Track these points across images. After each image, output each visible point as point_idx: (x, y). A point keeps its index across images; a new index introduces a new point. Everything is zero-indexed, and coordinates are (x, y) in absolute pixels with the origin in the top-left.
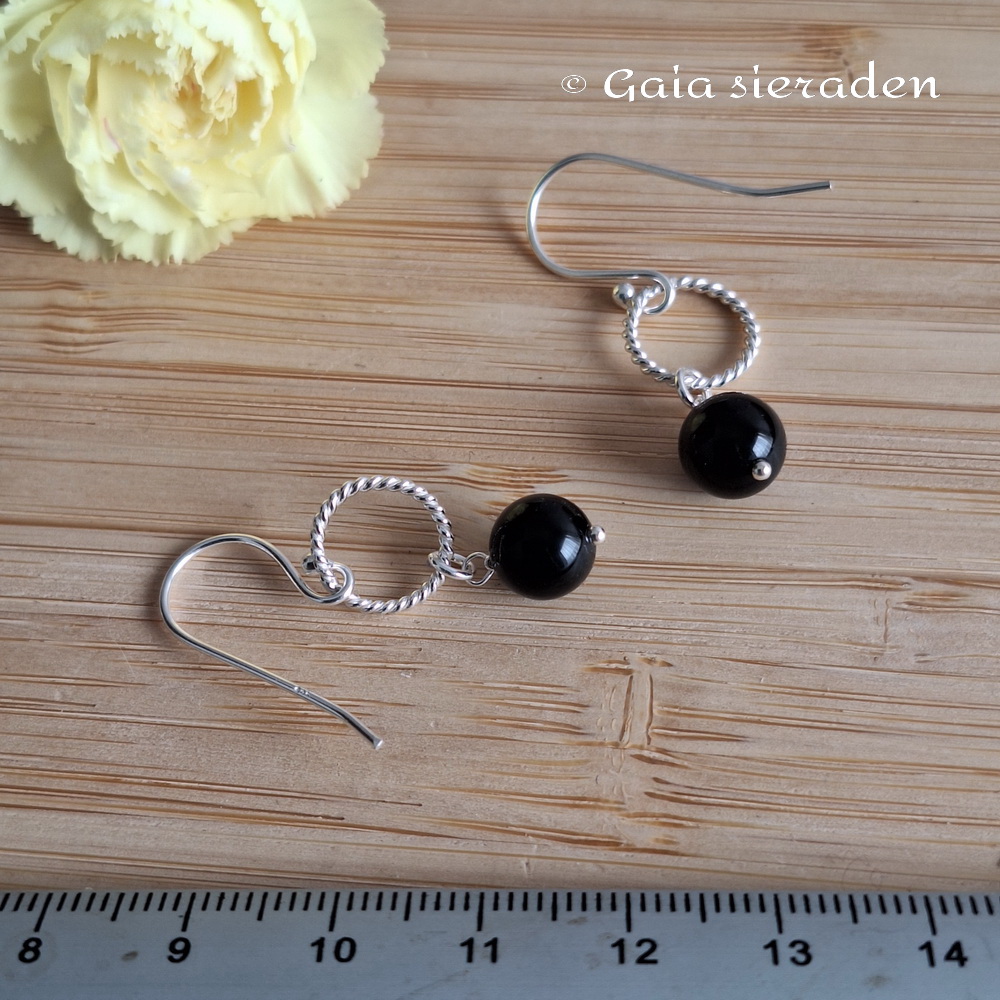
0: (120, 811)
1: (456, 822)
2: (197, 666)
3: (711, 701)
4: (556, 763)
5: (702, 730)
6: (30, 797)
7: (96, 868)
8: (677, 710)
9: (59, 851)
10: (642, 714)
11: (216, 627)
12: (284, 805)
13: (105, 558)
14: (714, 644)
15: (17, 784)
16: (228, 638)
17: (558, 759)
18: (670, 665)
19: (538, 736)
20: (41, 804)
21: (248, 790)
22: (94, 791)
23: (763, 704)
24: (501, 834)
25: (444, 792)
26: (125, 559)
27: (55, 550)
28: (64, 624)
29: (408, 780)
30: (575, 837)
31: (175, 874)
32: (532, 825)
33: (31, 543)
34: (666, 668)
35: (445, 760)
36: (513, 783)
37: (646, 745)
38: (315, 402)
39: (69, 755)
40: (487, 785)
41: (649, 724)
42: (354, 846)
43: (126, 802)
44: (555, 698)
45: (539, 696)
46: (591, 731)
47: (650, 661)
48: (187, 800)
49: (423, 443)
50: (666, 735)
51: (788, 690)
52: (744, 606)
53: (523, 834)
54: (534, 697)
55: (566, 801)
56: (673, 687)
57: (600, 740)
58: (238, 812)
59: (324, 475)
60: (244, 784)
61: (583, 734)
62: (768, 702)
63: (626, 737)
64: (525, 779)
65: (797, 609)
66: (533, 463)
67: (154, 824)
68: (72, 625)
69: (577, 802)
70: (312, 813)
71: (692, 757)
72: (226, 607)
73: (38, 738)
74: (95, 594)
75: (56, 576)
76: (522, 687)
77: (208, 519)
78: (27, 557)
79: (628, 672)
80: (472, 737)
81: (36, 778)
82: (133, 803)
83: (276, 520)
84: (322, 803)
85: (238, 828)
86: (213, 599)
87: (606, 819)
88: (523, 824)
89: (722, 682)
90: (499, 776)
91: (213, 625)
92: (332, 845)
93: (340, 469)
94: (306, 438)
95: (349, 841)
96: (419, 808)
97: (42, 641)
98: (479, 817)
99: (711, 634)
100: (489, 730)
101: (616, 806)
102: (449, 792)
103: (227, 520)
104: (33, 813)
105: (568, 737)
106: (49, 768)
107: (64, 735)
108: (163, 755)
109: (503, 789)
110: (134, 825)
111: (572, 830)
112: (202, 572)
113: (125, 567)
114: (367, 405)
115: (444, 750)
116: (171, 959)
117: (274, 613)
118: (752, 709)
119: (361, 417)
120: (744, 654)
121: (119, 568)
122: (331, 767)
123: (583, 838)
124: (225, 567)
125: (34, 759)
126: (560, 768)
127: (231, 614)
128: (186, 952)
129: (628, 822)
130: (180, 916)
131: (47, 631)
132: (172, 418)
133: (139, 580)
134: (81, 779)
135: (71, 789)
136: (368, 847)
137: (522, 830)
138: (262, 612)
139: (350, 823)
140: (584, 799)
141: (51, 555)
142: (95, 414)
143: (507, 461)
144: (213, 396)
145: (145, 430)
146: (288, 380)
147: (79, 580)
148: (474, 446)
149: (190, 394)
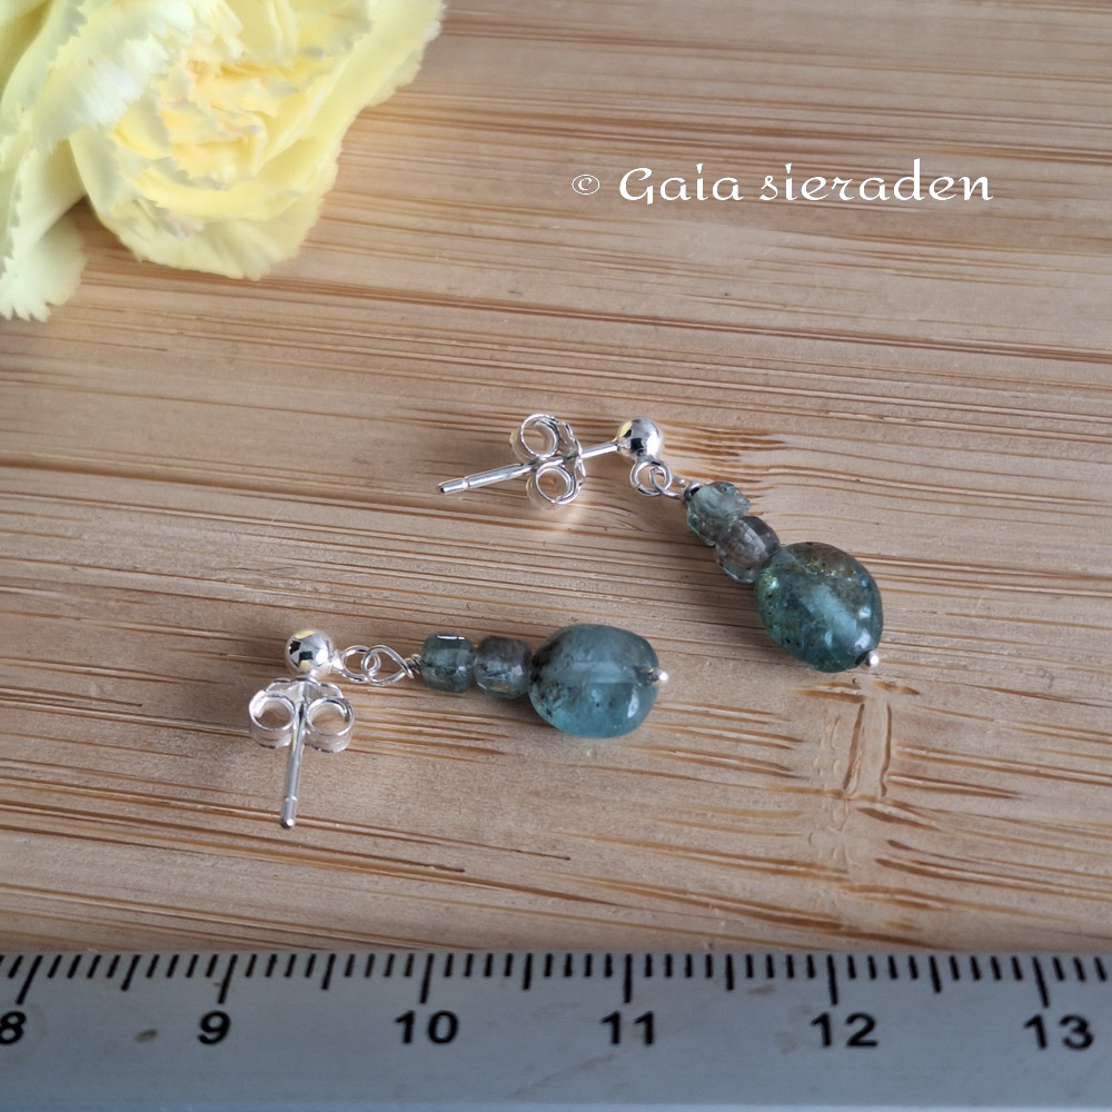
0: (165, 844)
1: (615, 884)
3: (971, 743)
4: (755, 814)
5: (957, 780)
6: (49, 819)
7: (130, 917)
8: (923, 753)
9: (81, 892)
10: (875, 756)
11: (308, 613)
12: (385, 848)
14: (977, 668)
15: (31, 801)
17: (759, 807)
18: (915, 693)
19: (732, 777)
20: (61, 829)
21: (338, 826)
22: (133, 816)
23: (1043, 750)
24: (677, 904)
25: (600, 844)
26: (193, 522)
27: (104, 504)
28: (108, 599)
29: (552, 824)
30: (778, 914)
31: (233, 932)
32: (719, 894)
33: (74, 495)
34: (910, 696)
35: (604, 801)
36: (696, 837)
37: (879, 797)
38: (454, 335)
39: (103, 768)
40: (660, 837)
41: (885, 769)
42: (475, 908)
43: (174, 833)
44: (756, 727)
45: (735, 725)
46: (803, 774)
47: (889, 686)
48: (255, 834)
49: (594, 392)
50: (907, 785)
51: (1076, 734)
52: (1019, 620)
53: (706, 905)
54: (728, 724)
55: (767, 865)
56: (921, 723)
57: (816, 786)
58: (322, 854)
60: (334, 818)
61: (793, 777)
62: (1050, 747)
63: (853, 784)
64: (712, 832)
65: (1093, 627)
66: (738, 423)
67: (209, 864)
68: (118, 601)
69: (782, 867)
70: (422, 861)
71: (943, 817)
72: (322, 587)
73: (63, 744)
74: (151, 564)
75: (103, 537)
76: (712, 711)
77: (306, 476)
78: (67, 511)
79: (858, 699)
80: (642, 773)
81: (56, 795)
82: (182, 834)
83: (396, 481)
84: (435, 849)
85: (321, 875)
86: (306, 576)
87: (821, 892)
88: (706, 891)
89: (986, 719)
90: (676, 826)
92: (447, 905)
93: (484, 421)
94: (440, 380)
95: (470, 900)
96: (566, 863)
97: (78, 619)
98: (647, 878)
99: (973, 655)
100: (665, 765)
101: (836, 875)
102: (607, 844)
103: (331, 478)
104: (49, 841)
105: (771, 779)
106: (76, 783)
107: (97, 741)
108: (227, 775)
109: (681, 844)
110: (183, 864)
111: (774, 904)
112: (293, 542)
113: (194, 530)
114: (521, 341)
115: (604, 788)
116: (203, 1040)
117: (386, 599)
118: (1028, 756)
119: (513, 357)
120: (1018, 682)
121: (185, 532)
122: (450, 801)
123: (789, 915)
124: (323, 537)
125: (56, 771)
126: (760, 820)
127: (328, 597)
128: (223, 1030)
129: (851, 897)
130: (216, 984)
131: (86, 607)
132: (267, 347)
133: (211, 548)
134: (117, 799)
135: (102, 812)
136: (493, 911)
137: (705, 899)
138: (370, 597)
139: (472, 876)
140: (790, 863)
141: (98, 510)
142: (168, 338)
143: (703, 421)
144: (321, 322)
145: (231, 361)
146: (421, 306)
147: (131, 544)
148: (661, 399)
149: (293, 320)
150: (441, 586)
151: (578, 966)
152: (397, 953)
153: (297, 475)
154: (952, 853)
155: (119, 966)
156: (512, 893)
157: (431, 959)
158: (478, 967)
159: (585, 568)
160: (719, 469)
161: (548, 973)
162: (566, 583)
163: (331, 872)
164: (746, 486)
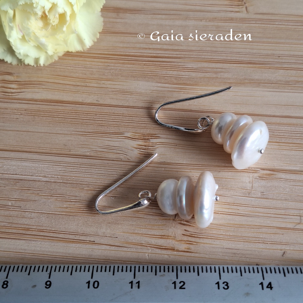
0: (30, 239)
1: (127, 243)
2: (51, 195)
7: (23, 256)
11: (56, 183)
12: (77, 237)
13: (23, 161)
16: (60, 186)
17: (157, 223)
19: (151, 217)
20: (6, 237)
21: (67, 233)
22: (22, 233)
24: (140, 246)
25: (124, 234)
26: (29, 162)
27: (8, 159)
28: (11, 182)
30: (162, 247)
31: (46, 258)
32: (149, 244)
35: (124, 224)
36: (144, 231)
38: (84, 112)
39: (14, 222)
40: (136, 231)
42: (98, 250)
43: (31, 236)
45: (151, 205)
46: (166, 215)
48: (49, 236)
49: (117, 126)
53: (147, 246)
55: (159, 237)
57: (169, 218)
58: (64, 239)
59: (88, 135)
60: (66, 231)
61: (164, 216)
63: (177, 217)
64: (147, 230)
65: (227, 178)
66: (150, 132)
67: (40, 243)
68: (13, 182)
70: (86, 240)
72: (59, 177)
73: (4, 217)
74: (20, 173)
75: (8, 167)
77: (53, 149)
80: (132, 217)
81: (5, 229)
82: (33, 237)
84: (88, 237)
85: (64, 244)
86: (55, 174)
87: (171, 242)
88: (146, 243)
90: (139, 229)
91: (56, 182)
93: (92, 134)
94: (82, 124)
95: (96, 248)
96: (117, 238)
97: (5, 187)
98: (134, 241)
100: (137, 215)
101: (174, 238)
102: (125, 234)
103: (59, 149)
104: (4, 240)
105: (160, 217)
106: (8, 226)
107: (12, 216)
108: (42, 222)
109: (141, 233)
110: (34, 243)
111: (160, 245)
112: (52, 166)
113: (29, 164)
114: (100, 113)
115: (124, 221)
117: (73, 179)
119: (98, 117)
121: (27, 164)
122: (91, 226)
123: (164, 247)
124: (58, 164)
125: (4, 223)
126: (157, 226)
127: (61, 179)
129: (177, 243)
130: (48, 274)
131: (6, 184)
132: (42, 117)
133: (33, 168)
134: (18, 229)
135: (15, 232)
136: (102, 250)
138: (70, 178)
139: (97, 243)
140: (164, 236)
141: (6, 160)
142: (18, 115)
143: (142, 132)
144: (54, 110)
145: (33, 121)
146: (76, 105)
147: (15, 168)
148: (132, 127)
149: (47, 110)
150: (85, 175)
153: (51, 149)
154: (198, 232)
156: (106, 246)
159: (117, 169)
160: (146, 144)
162: (113, 173)
163: (66, 243)
164: (152, 147)
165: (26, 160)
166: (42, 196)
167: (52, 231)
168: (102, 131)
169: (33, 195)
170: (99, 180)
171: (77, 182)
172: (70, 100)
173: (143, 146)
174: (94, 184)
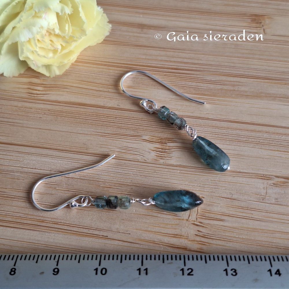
0: (44, 230)
1: (140, 240)
2: (68, 190)
3: (215, 209)
5: (212, 217)
6: (18, 225)
7: (36, 247)
8: (205, 211)
9: (26, 241)
10: (195, 211)
12: (91, 232)
13: (43, 157)
14: (217, 192)
15: (14, 221)
16: (77, 182)
17: (170, 223)
18: (204, 198)
19: (165, 216)
20: (21, 227)
21: (81, 227)
22: (37, 224)
23: (230, 211)
24: (153, 244)
25: (137, 231)
26: (48, 158)
27: (28, 153)
28: (30, 175)
30: (174, 246)
31: (58, 250)
32: (162, 242)
33: (22, 151)
35: (138, 221)
36: (157, 229)
37: (196, 221)
38: (105, 115)
39: (30, 213)
40: (149, 229)
41: (197, 214)
42: (110, 245)
43: (45, 228)
46: (180, 215)
48: (63, 228)
49: (136, 129)
50: (202, 218)
51: (237, 207)
52: (226, 182)
53: (159, 244)
55: (172, 235)
56: (205, 204)
57: (182, 218)
58: (77, 233)
59: (107, 136)
60: (80, 225)
61: (178, 216)
62: (232, 210)
63: (190, 218)
64: (161, 228)
65: (241, 183)
66: (167, 137)
67: (53, 235)
68: (32, 176)
69: (175, 236)
70: (99, 234)
71: (209, 225)
73: (21, 208)
74: (39, 167)
75: (28, 161)
77: (73, 147)
78: (20, 155)
80: (146, 215)
81: (20, 220)
82: (47, 228)
83: (92, 149)
84: (102, 232)
85: (77, 237)
87: (183, 241)
88: (159, 241)
89: (218, 204)
90: (152, 227)
91: (73, 178)
92: (104, 244)
93: (112, 135)
94: (102, 125)
95: (109, 243)
96: (129, 235)
97: (23, 180)
98: (147, 238)
99: (216, 189)
100: (151, 213)
101: (186, 238)
102: (138, 231)
103: (78, 148)
104: (19, 230)
106: (24, 217)
107: (28, 207)
108: (57, 215)
109: (154, 231)
110: (48, 235)
111: (173, 244)
113: (48, 160)
114: (120, 117)
115: (138, 218)
116: (54, 274)
117: (91, 176)
118: (227, 212)
119: (118, 120)
120: (225, 196)
121: (46, 160)
122: (105, 221)
123: (176, 246)
125: (20, 214)
126: (171, 226)
127: (78, 175)
128: (58, 272)
129: (189, 242)
130: (56, 262)
131: (25, 177)
132: (64, 117)
133: (52, 164)
134: (33, 221)
135: (30, 223)
136: (114, 245)
137: (159, 243)
138: (87, 175)
139: (110, 238)
140: (177, 235)
141: (27, 155)
142: (42, 115)
143: (159, 136)
144: (76, 112)
145: (56, 120)
146: (98, 108)
147: (35, 163)
148: (150, 131)
149: (69, 111)
150: (102, 173)
151: (132, 257)
152: (94, 255)
153: (71, 147)
154: (210, 233)
155: (35, 258)
156: (118, 242)
157: (101, 256)
158: (111, 258)
159: (134, 169)
160: (163, 147)
161: (126, 259)
162: (130, 172)
163: (79, 237)
164: (168, 151)
165: (46, 156)
166: (59, 191)
167: (66, 224)
168: (121, 133)
169: (50, 189)
170: (116, 179)
171: (94, 179)
172: (92, 103)
173: (160, 149)
174: (110, 181)
